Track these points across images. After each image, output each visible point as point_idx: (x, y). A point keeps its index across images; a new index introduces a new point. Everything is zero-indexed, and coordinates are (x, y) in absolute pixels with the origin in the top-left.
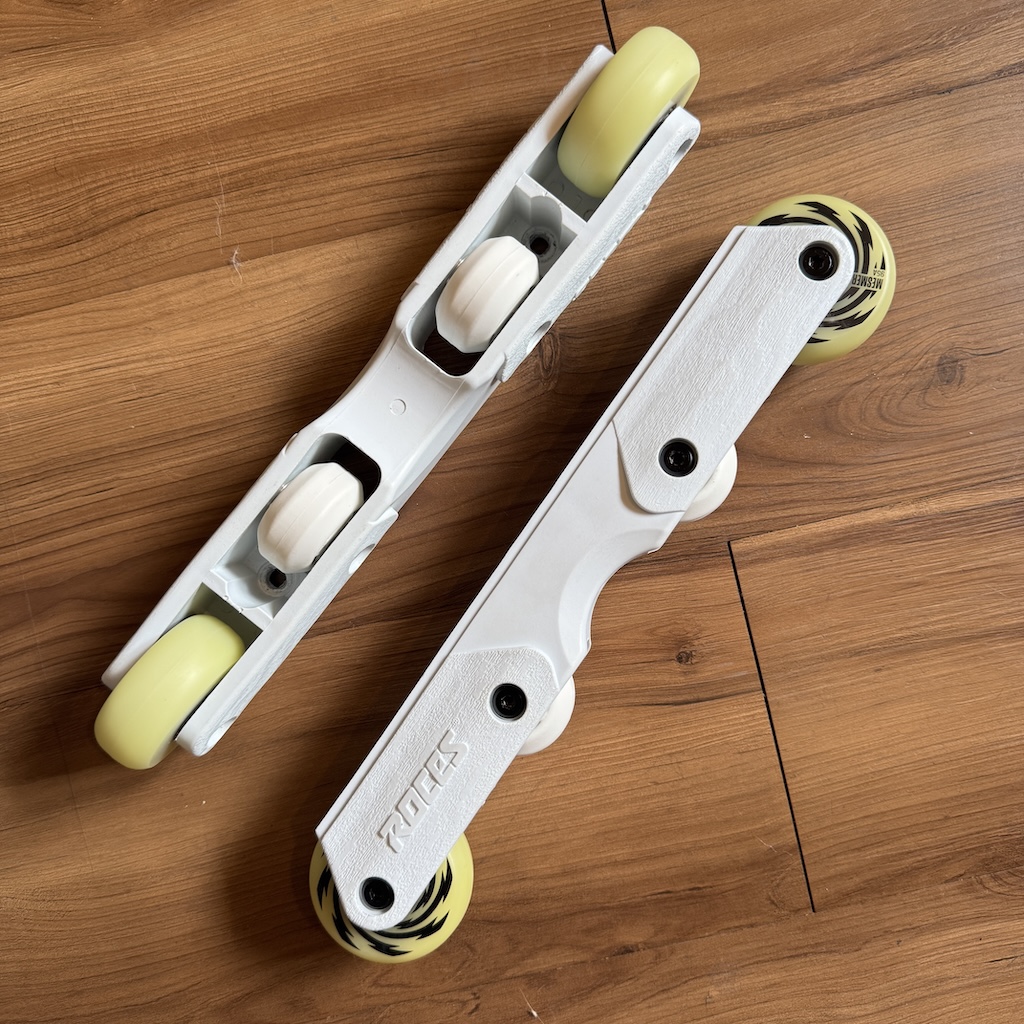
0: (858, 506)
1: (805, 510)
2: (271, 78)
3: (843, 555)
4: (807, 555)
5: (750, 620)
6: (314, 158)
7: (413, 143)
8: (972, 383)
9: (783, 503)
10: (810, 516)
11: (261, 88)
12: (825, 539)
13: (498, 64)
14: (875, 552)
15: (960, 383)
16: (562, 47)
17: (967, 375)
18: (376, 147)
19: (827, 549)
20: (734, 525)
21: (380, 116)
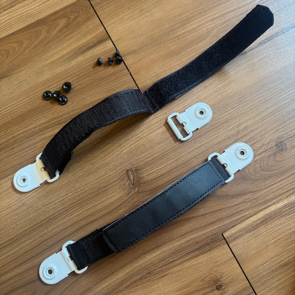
0: (266, 206)
1: (247, 213)
2: (9, 108)
3: (267, 227)
4: (253, 231)
5: (240, 264)
6: (29, 132)
7: (65, 117)
8: (290, 148)
9: (238, 212)
10: (249, 215)
11: (6, 112)
12: (258, 222)
13: (89, 84)
14: (278, 222)
15: (286, 150)
16: (110, 73)
17: (287, 146)
18: (51, 122)
19: (260, 226)
20: (222, 226)
21: (51, 111)
